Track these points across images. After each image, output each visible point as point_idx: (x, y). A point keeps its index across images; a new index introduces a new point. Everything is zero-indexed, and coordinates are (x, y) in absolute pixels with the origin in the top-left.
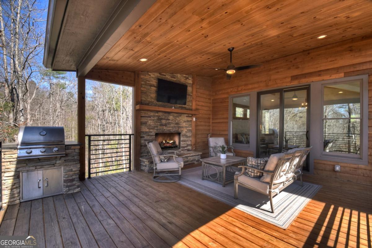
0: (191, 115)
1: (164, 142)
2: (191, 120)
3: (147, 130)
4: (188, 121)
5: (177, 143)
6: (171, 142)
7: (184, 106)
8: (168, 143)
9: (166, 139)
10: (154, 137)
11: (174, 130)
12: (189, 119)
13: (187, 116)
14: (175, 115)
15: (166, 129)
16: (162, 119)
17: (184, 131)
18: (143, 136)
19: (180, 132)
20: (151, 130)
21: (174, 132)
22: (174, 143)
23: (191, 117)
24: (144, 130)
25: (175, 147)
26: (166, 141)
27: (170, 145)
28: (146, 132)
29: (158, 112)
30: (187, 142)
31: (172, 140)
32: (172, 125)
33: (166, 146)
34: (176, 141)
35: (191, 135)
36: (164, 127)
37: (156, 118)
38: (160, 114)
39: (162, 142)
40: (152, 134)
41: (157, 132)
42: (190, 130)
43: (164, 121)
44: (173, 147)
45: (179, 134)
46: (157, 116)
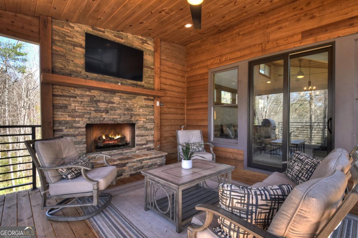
0: (152, 98)
1: (104, 137)
2: (153, 106)
3: (69, 119)
4: (147, 106)
5: (128, 138)
6: (118, 137)
7: (139, 83)
8: (112, 139)
9: (107, 133)
10: (84, 130)
11: (122, 119)
12: (150, 103)
13: (145, 99)
14: (125, 96)
15: (107, 118)
16: (99, 101)
17: (141, 122)
18: (61, 128)
19: (134, 122)
20: (77, 119)
21: (123, 123)
22: (123, 138)
23: (153, 100)
24: (62, 119)
25: (124, 145)
26: (107, 136)
27: (116, 142)
28: (67, 122)
29: (90, 88)
30: (147, 137)
31: (118, 135)
32: (119, 112)
33: (107, 144)
34: (125, 135)
35: (152, 126)
36: (103, 114)
37: (86, 99)
38: (94, 93)
39: (100, 138)
40: (78, 125)
41: (89, 122)
42: (151, 119)
43: (103, 104)
44: (120, 146)
45: (132, 126)
46: (88, 96)
